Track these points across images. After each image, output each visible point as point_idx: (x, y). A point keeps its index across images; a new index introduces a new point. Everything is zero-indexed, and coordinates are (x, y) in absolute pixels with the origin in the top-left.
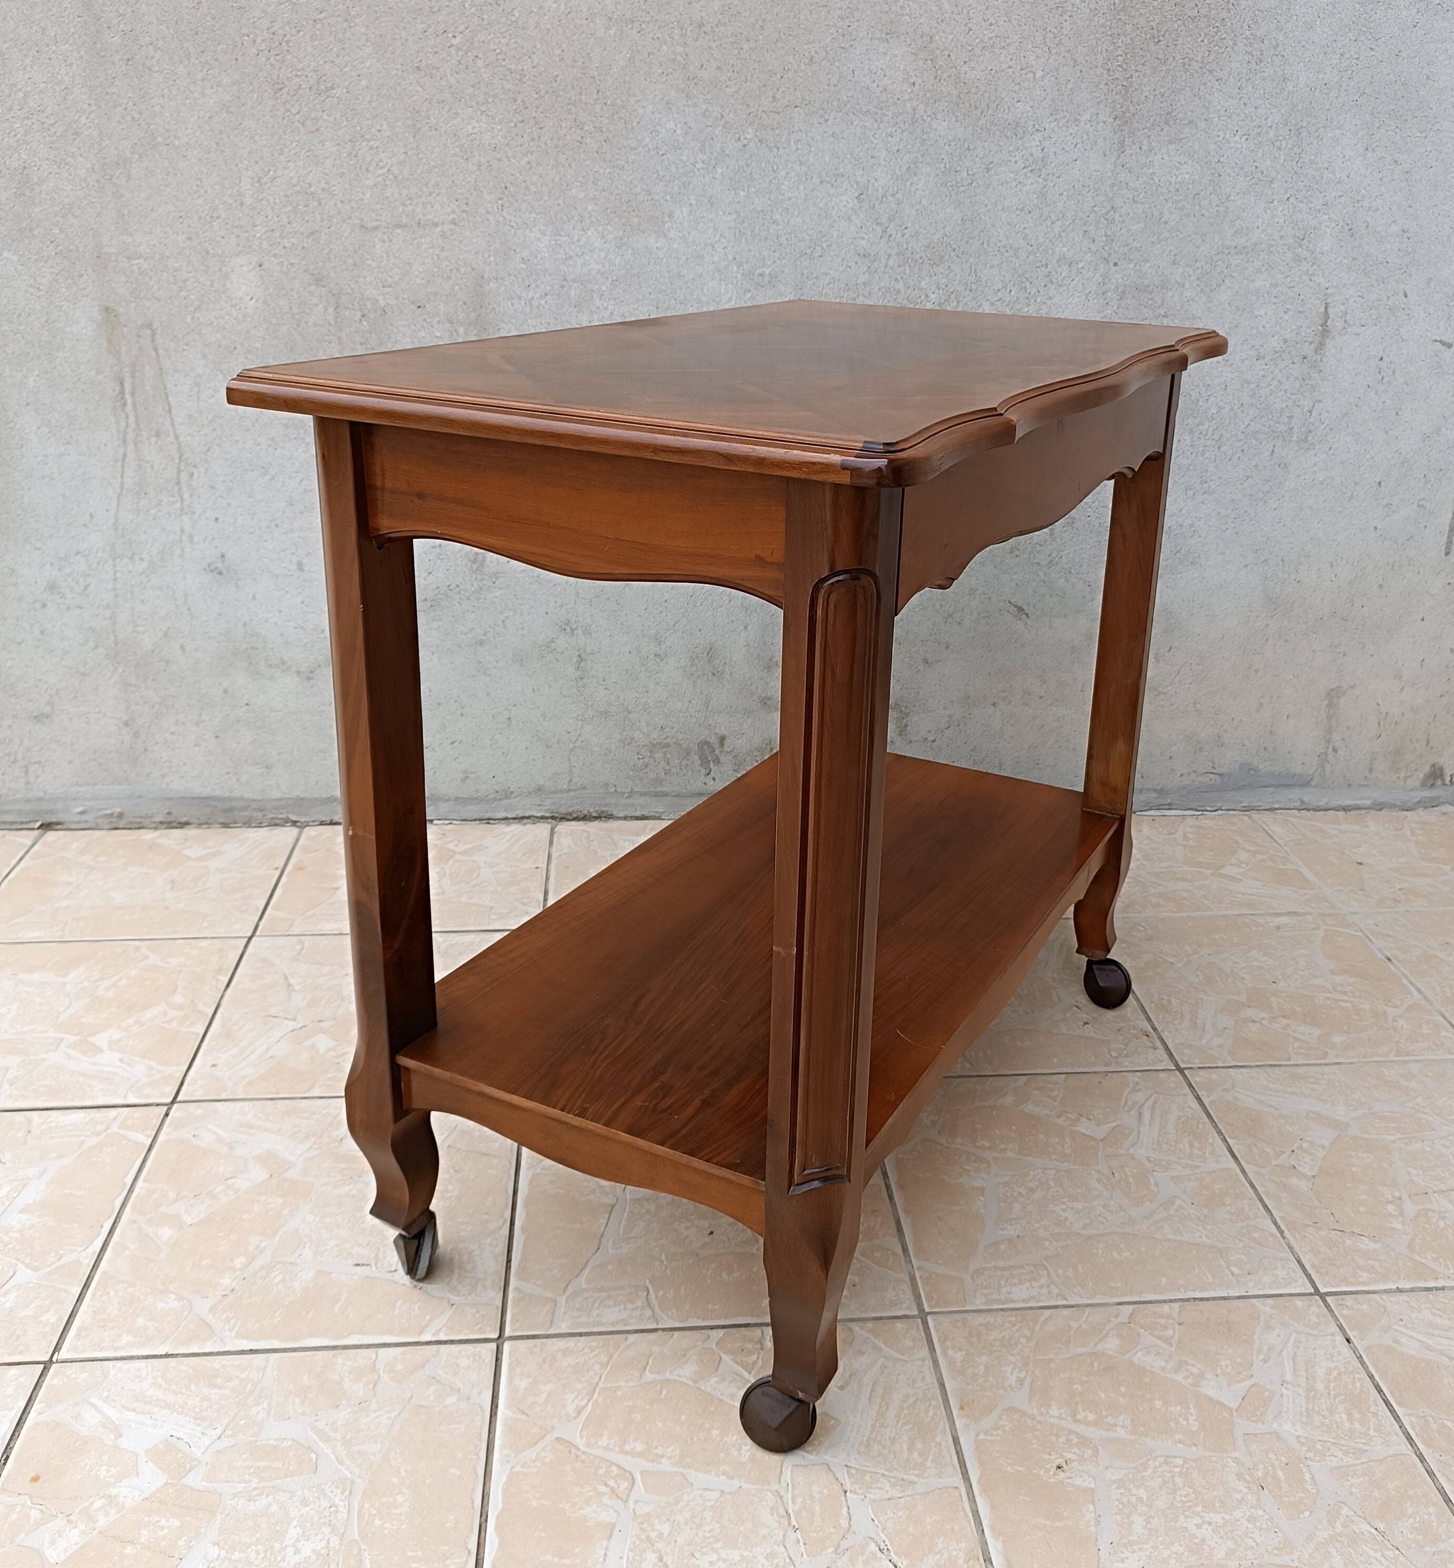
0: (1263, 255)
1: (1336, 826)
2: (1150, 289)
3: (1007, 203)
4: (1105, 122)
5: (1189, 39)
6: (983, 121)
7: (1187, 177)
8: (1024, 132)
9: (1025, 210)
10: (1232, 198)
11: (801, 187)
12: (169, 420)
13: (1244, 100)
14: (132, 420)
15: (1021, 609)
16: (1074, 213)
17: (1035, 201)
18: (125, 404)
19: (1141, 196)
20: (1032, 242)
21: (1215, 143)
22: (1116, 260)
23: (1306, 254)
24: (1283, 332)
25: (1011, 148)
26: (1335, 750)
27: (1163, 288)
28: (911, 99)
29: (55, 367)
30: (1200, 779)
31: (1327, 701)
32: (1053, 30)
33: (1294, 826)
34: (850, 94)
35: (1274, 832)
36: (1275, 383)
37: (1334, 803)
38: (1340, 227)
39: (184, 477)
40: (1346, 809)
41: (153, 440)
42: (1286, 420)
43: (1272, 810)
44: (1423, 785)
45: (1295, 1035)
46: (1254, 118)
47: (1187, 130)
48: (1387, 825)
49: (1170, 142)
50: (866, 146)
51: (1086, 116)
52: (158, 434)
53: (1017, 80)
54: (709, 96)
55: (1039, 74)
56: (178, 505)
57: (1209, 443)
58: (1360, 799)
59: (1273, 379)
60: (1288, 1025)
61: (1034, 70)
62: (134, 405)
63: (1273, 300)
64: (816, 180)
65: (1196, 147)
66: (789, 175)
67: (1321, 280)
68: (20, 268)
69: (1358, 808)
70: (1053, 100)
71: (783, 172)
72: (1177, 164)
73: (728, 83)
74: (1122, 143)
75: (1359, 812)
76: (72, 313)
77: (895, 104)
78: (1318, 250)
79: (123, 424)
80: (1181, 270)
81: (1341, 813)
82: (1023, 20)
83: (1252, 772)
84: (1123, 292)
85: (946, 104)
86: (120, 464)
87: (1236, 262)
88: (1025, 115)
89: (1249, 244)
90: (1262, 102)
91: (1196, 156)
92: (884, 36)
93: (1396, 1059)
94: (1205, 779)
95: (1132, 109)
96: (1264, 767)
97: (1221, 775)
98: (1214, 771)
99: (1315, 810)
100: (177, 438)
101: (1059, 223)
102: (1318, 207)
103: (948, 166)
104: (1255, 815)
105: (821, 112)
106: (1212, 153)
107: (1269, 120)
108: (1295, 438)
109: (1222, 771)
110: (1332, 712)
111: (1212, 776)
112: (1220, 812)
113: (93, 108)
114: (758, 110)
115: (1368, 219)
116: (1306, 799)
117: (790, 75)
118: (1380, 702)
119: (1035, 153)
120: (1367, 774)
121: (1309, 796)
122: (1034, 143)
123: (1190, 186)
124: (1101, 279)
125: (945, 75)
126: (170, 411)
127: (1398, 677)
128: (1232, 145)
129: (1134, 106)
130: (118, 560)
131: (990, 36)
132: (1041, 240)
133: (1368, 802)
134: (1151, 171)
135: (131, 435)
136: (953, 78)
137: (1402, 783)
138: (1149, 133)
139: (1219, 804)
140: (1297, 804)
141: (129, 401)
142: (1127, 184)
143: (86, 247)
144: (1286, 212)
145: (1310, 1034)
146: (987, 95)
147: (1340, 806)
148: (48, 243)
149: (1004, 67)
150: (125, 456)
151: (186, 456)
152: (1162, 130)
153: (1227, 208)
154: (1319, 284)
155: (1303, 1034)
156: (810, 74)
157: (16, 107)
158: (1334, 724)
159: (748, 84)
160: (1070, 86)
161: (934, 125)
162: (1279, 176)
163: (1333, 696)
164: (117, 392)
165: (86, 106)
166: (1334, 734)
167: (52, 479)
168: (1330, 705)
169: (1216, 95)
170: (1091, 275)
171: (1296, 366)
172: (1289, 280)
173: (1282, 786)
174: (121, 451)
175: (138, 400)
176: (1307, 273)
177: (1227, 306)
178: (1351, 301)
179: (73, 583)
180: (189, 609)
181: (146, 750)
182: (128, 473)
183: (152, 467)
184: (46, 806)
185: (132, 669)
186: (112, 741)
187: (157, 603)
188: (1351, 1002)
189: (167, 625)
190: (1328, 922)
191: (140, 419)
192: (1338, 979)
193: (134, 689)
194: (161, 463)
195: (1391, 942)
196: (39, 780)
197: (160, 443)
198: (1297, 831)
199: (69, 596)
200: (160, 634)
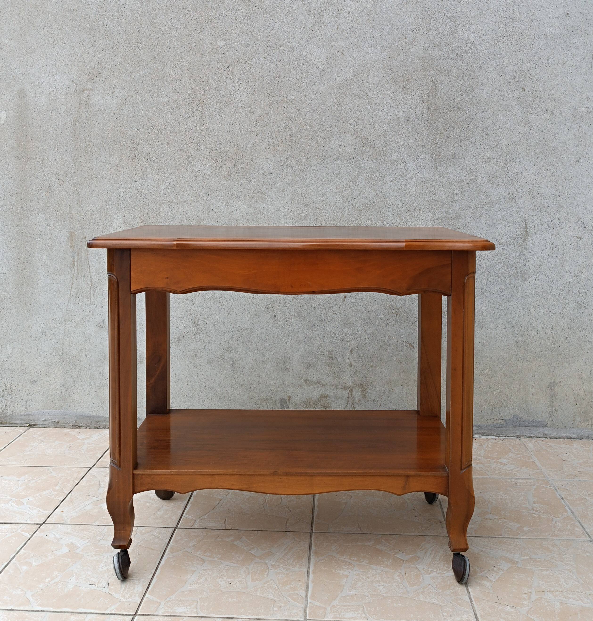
0: (497, 205)
2: (452, 218)
3: (393, 189)
4: (428, 159)
5: (458, 129)
6: (382, 160)
7: (463, 177)
8: (398, 163)
9: (400, 191)
10: (482, 184)
11: (315, 185)
12: (89, 271)
13: (482, 150)
14: (76, 271)
15: (411, 345)
16: (419, 191)
17: (404, 187)
18: (74, 265)
19: (445, 185)
20: (404, 202)
21: (473, 165)
22: (437, 208)
23: (514, 204)
24: (509, 234)
25: (393, 169)
26: (556, 411)
27: (457, 218)
28: (354, 154)
30: (495, 422)
31: (549, 388)
32: (406, 128)
34: (332, 153)
35: (528, 446)
36: (508, 254)
37: (559, 435)
38: (527, 194)
39: (92, 291)
40: (565, 438)
41: (82, 278)
42: (515, 268)
43: (530, 437)
46: (487, 155)
47: (461, 161)
49: (455, 165)
50: (339, 170)
51: (421, 157)
52: (84, 276)
53: (394, 146)
54: (281, 156)
55: (402, 143)
56: (89, 302)
58: (571, 434)
59: (507, 252)
61: (400, 142)
62: (77, 266)
63: (503, 222)
64: (321, 182)
65: (465, 166)
66: (311, 181)
67: (522, 214)
70: (408, 152)
71: (309, 181)
72: (458, 173)
73: (288, 151)
74: (436, 166)
75: (571, 439)
76: (60, 234)
77: (349, 156)
78: (519, 203)
79: (73, 272)
80: (464, 211)
81: (562, 440)
82: (394, 126)
83: (519, 419)
84: (442, 220)
85: (367, 155)
86: (70, 287)
87: (486, 208)
88: (398, 157)
89: (490, 201)
90: (489, 150)
91: (466, 170)
92: (344, 133)
94: (499, 422)
95: (439, 154)
96: (524, 417)
97: (505, 420)
98: (502, 418)
99: (550, 438)
100: (91, 277)
101: (414, 195)
102: (518, 187)
103: (369, 176)
104: (522, 439)
105: (322, 159)
106: (472, 169)
107: (493, 156)
108: (519, 276)
109: (505, 418)
110: (552, 393)
111: (501, 421)
112: (506, 437)
114: (299, 160)
115: (539, 191)
116: (545, 433)
117: (310, 147)
118: (574, 389)
119: (402, 170)
120: (573, 422)
121: (547, 432)
122: (402, 167)
124: (432, 215)
125: (367, 145)
126: (89, 268)
127: (581, 378)
128: (479, 165)
129: (439, 153)
130: (66, 322)
131: (382, 131)
132: (407, 201)
133: (575, 436)
134: (448, 175)
135: (75, 277)
136: (369, 146)
138: (446, 162)
139: (506, 434)
140: (542, 435)
141: (76, 264)
142: (439, 180)
144: (504, 189)
146: (383, 151)
147: (562, 437)
149: (388, 141)
150: (72, 284)
151: (93, 284)
152: (451, 161)
153: (480, 188)
154: (522, 216)
156: (317, 147)
158: (553, 398)
159: (295, 151)
160: (414, 147)
161: (364, 162)
162: (500, 176)
163: (552, 386)
164: (72, 261)
166: (554, 403)
167: (47, 292)
168: (551, 390)
169: (471, 148)
170: (428, 213)
171: (516, 247)
172: (509, 214)
173: (534, 426)
174: (71, 282)
175: (79, 264)
176: (516, 211)
177: (484, 224)
178: (536, 222)
179: (50, 331)
180: (90, 341)
181: (70, 396)
182: (73, 290)
183: (81, 288)
184: (31, 418)
185: (68, 364)
186: (58, 392)
187: (79, 338)
188: (538, 514)
189: (82, 347)
190: (540, 483)
191: (79, 271)
192: (535, 505)
193: (67, 372)
194: (85, 286)
195: (566, 492)
196: (31, 407)
197: (85, 279)
198: (539, 446)
199: (48, 335)
200: (79, 350)
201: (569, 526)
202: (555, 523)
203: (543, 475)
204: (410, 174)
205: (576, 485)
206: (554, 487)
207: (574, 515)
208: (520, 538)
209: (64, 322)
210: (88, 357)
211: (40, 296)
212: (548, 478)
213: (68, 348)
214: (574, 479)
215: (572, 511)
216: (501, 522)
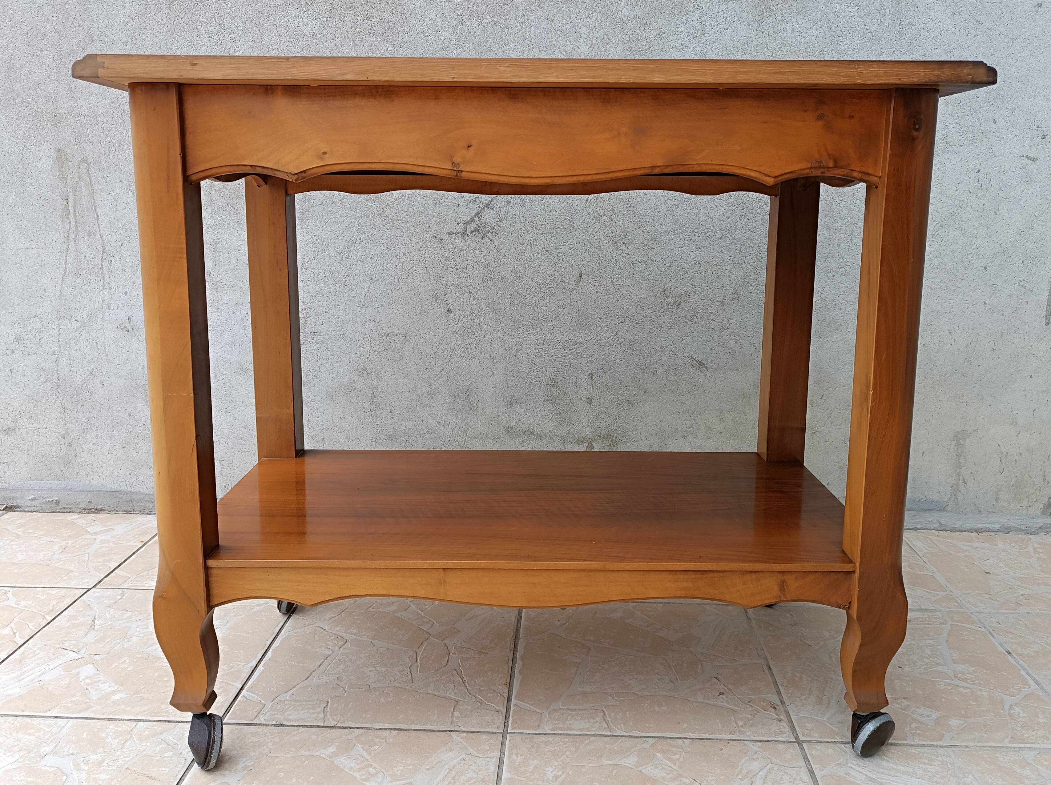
1: (969, 544)
7: (813, 38)
10: (850, 53)
12: (97, 224)
14: (73, 224)
15: (701, 364)
18: (70, 214)
26: (965, 482)
29: (26, 189)
31: (955, 442)
33: (933, 542)
35: (915, 546)
37: (967, 526)
39: (106, 263)
40: (977, 531)
41: (86, 238)
43: (915, 529)
44: (1043, 513)
45: (914, 716)
48: (1013, 545)
49: (798, 14)
52: (89, 235)
56: (101, 283)
57: (843, 236)
58: (990, 523)
60: (908, 706)
62: (75, 214)
68: (6, 124)
69: (989, 530)
72: (805, 29)
75: (990, 533)
76: (37, 153)
79: (67, 227)
81: (973, 535)
86: (64, 255)
91: (819, 23)
93: (1011, 745)
99: (951, 531)
100: (102, 237)
110: (960, 451)
113: (55, 19)
116: (943, 522)
118: (1000, 443)
120: (994, 502)
121: (946, 519)
123: (816, 45)
126: (98, 219)
127: (1014, 423)
130: (61, 321)
133: (997, 526)
135: (72, 236)
137: (1025, 511)
140: (936, 526)
141: (72, 212)
142: (767, 45)
143: (47, 109)
145: (928, 716)
147: (973, 528)
148: (24, 108)
150: (68, 249)
151: (107, 249)
155: (922, 715)
157: (7, 20)
158: (962, 460)
163: (959, 437)
164: (64, 205)
165: (50, 18)
166: (963, 468)
167: (21, 265)
168: (958, 444)
173: (922, 510)
174: (66, 246)
175: (77, 211)
179: (32, 337)
180: (107, 355)
181: (76, 456)
182: (70, 260)
183: (85, 257)
184: (10, 494)
185: (69, 397)
186: (54, 449)
187: (85, 351)
188: (970, 689)
189: (92, 366)
190: (955, 619)
191: (78, 224)
192: (959, 667)
193: (69, 412)
194: (91, 254)
195: (1012, 638)
196: (6, 475)
197: (90, 240)
198: (935, 546)
199: (29, 346)
200: (87, 373)
201: (1041, 717)
202: (1011, 708)
203: (957, 602)
204: (710, 33)
205: (1027, 622)
206: (985, 628)
207: (1042, 689)
208: (946, 746)
209: (56, 322)
210: (105, 385)
211: (9, 272)
212: (967, 609)
213: (67, 369)
214: (1017, 611)
215: (1035, 681)
216: (898, 706)
